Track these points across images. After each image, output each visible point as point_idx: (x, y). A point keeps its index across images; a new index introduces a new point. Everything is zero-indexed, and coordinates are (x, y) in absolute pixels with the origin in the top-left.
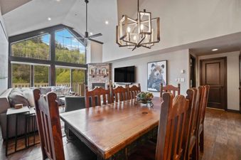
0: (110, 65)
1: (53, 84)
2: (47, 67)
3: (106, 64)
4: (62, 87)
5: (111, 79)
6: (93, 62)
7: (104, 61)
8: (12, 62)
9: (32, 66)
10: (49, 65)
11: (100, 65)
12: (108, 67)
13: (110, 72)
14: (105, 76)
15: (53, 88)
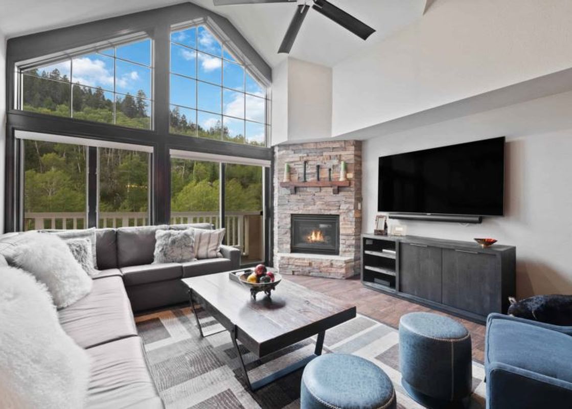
0: (359, 145)
1: (162, 217)
2: (143, 155)
3: (344, 142)
4: (193, 229)
5: (359, 199)
6: (296, 139)
7: (340, 128)
8: (19, 134)
9: (93, 150)
10: (150, 149)
11: (320, 147)
12: (349, 154)
13: (359, 174)
14: (339, 189)
15: (160, 231)
